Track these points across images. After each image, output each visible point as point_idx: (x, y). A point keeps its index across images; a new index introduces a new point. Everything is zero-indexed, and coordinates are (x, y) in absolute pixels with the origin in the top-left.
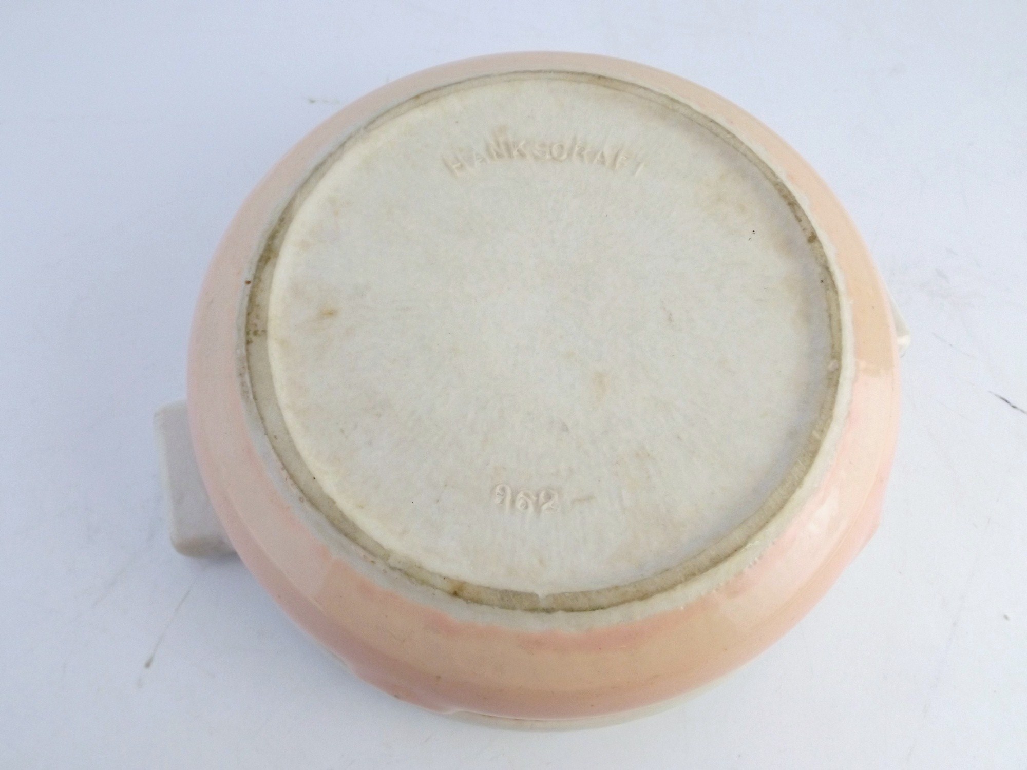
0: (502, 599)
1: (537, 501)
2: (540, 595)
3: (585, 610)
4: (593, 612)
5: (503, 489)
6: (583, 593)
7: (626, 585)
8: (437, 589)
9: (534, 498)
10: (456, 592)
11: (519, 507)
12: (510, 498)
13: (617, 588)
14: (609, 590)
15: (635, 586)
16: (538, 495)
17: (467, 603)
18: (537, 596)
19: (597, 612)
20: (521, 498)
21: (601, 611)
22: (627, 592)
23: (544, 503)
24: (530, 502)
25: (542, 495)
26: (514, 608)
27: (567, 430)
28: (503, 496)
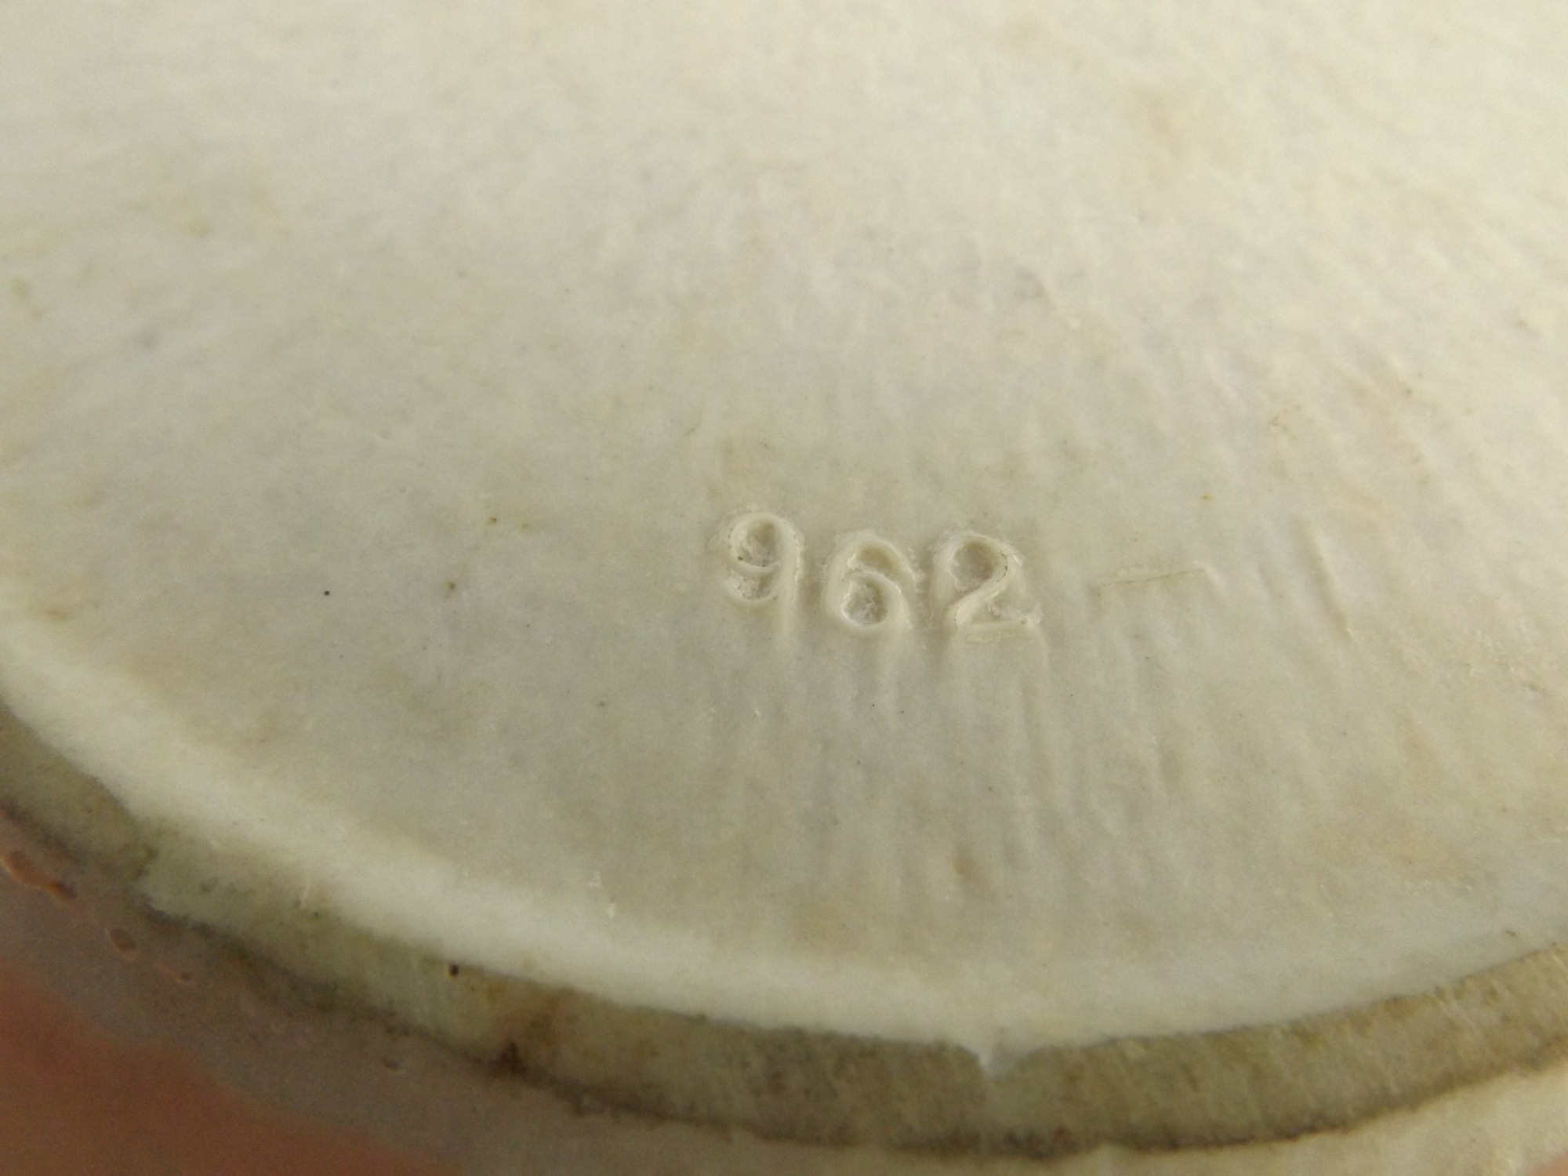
0: (776, 1082)
1: (927, 584)
2: (985, 1060)
3: (1241, 1139)
4: (1285, 1148)
5: (766, 537)
6: (1218, 1038)
7: (1440, 993)
8: (406, 1033)
9: (914, 576)
10: (513, 1048)
11: (845, 615)
12: (800, 573)
13: (1396, 1005)
14: (1357, 1019)
15: (1493, 993)
16: (926, 562)
17: (579, 1111)
18: (967, 1059)
19: (1308, 1149)
20: (850, 573)
21: (1328, 1139)
22: (1452, 1026)
23: (959, 596)
24: (894, 589)
25: (948, 558)
26: (842, 1138)
27: (1040, 293)
28: (765, 563)
